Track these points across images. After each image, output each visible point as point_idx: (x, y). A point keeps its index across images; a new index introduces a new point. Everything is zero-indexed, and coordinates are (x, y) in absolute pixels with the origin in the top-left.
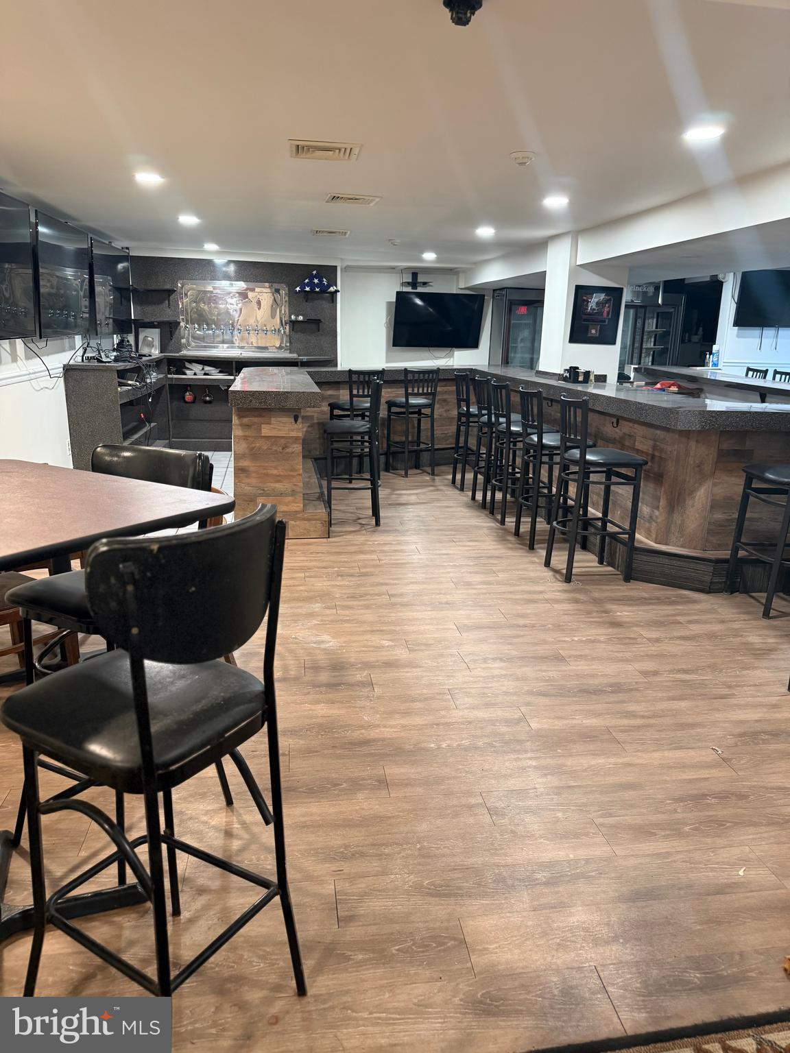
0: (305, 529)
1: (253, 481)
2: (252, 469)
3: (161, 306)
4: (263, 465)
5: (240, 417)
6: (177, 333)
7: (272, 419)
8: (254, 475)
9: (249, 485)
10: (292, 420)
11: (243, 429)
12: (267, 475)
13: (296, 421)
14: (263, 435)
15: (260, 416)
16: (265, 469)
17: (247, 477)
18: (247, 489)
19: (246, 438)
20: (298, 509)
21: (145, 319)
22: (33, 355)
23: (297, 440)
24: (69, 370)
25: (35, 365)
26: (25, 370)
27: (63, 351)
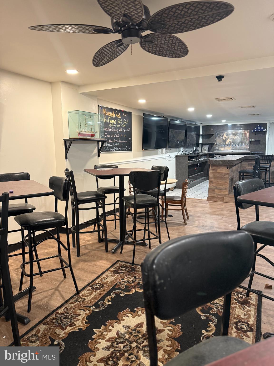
0: (229, 200)
1: (214, 185)
2: (214, 181)
3: (210, 139)
4: (217, 180)
5: (212, 167)
6: (213, 146)
7: (221, 168)
8: (215, 183)
9: (213, 186)
10: (227, 168)
11: (212, 171)
12: (218, 183)
13: (228, 168)
14: (218, 172)
15: (217, 167)
16: (217, 182)
17: (212, 183)
18: (212, 187)
19: (213, 173)
20: (227, 194)
21: (204, 143)
22: (166, 152)
23: (228, 174)
24: (177, 156)
25: (167, 155)
26: (164, 156)
27: (176, 151)
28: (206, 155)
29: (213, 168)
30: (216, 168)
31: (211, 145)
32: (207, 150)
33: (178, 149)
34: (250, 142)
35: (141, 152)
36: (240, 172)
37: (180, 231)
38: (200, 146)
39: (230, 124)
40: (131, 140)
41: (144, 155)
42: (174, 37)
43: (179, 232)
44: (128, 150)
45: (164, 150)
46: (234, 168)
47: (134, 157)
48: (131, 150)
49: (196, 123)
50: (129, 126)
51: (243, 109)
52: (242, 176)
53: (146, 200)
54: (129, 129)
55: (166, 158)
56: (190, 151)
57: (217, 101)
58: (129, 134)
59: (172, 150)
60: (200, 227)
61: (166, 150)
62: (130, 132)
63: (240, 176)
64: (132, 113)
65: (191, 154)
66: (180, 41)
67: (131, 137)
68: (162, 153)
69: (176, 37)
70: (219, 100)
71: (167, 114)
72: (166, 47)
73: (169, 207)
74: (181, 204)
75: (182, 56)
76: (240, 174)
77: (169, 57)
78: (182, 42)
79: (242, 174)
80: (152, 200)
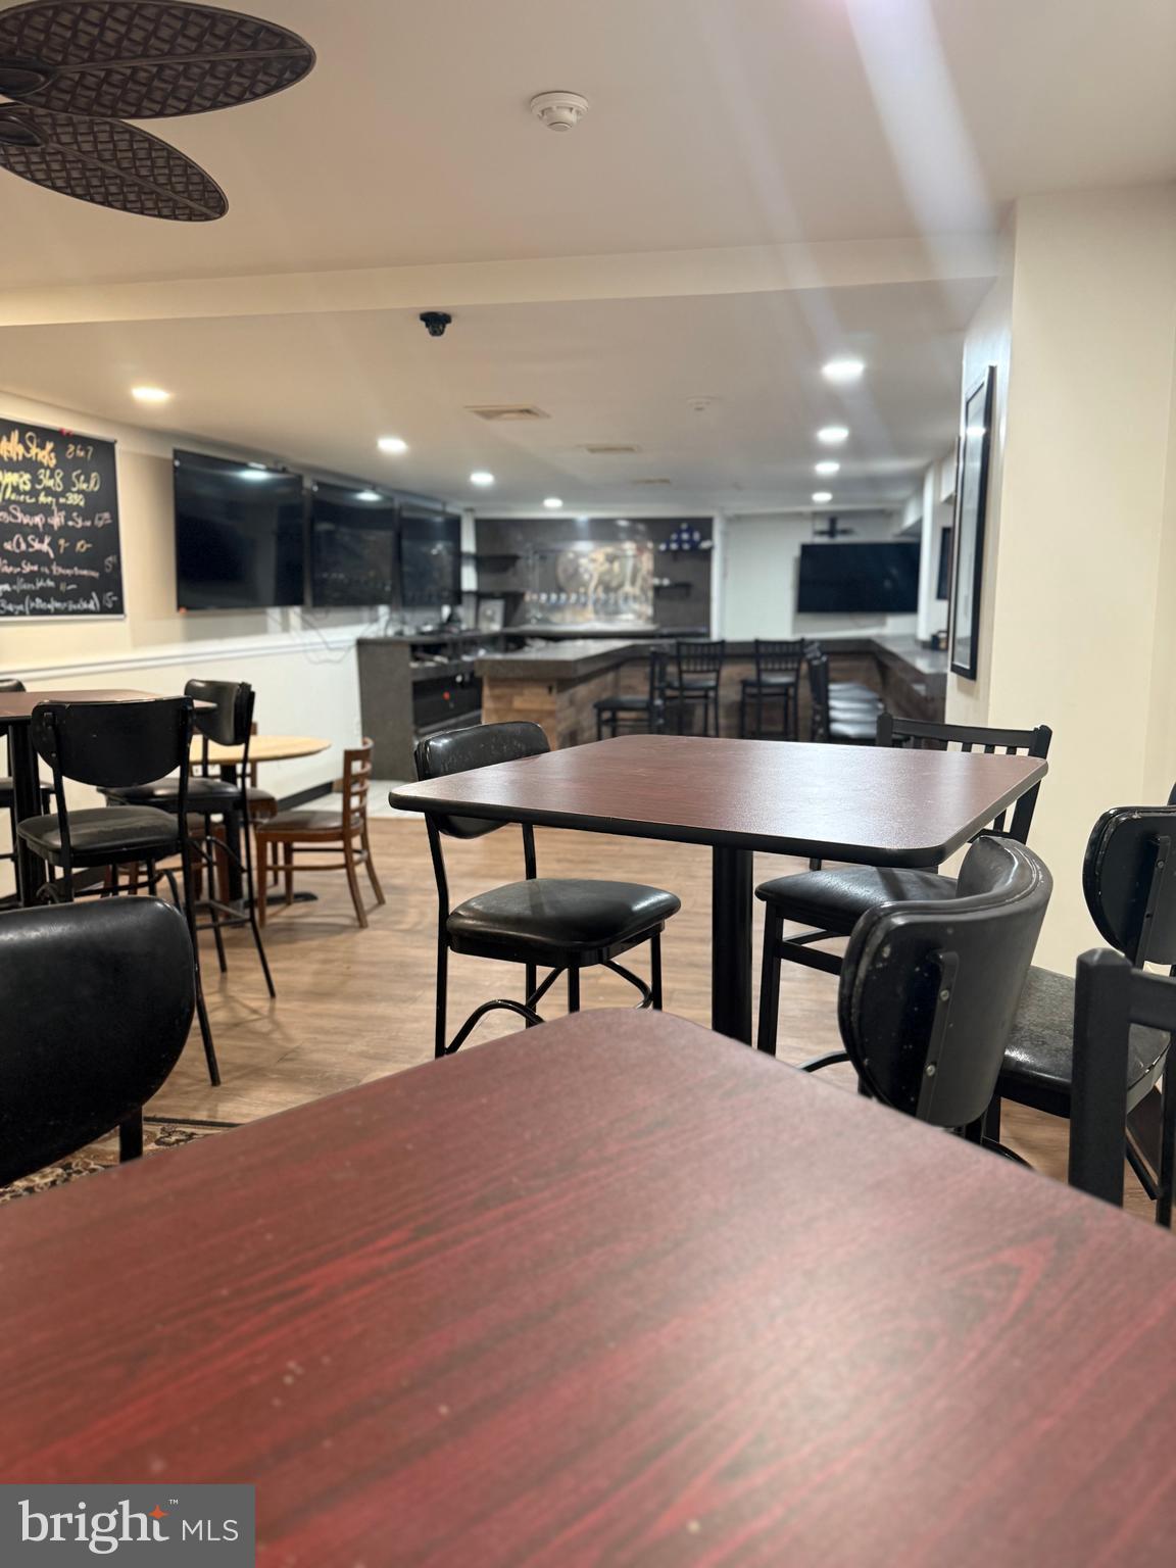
3: (505, 574)
6: (522, 605)
7: (525, 690)
10: (546, 691)
11: (493, 701)
13: (550, 692)
14: (515, 707)
15: (512, 687)
21: (486, 589)
22: (307, 625)
23: (551, 714)
24: (362, 644)
25: (312, 636)
26: (298, 641)
27: (359, 622)
28: (492, 641)
29: (498, 691)
30: (507, 691)
31: (513, 602)
32: (499, 617)
33: (365, 613)
34: (658, 589)
35: (177, 622)
36: (600, 707)
37: (330, 956)
38: (469, 602)
39: (582, 516)
40: (118, 567)
41: (191, 637)
42: (133, 132)
43: (325, 962)
44: (104, 610)
45: (295, 613)
46: (582, 691)
47: (137, 643)
48: (118, 608)
49: (444, 504)
50: (106, 499)
51: (598, 456)
52: (607, 722)
53: (122, 830)
54: (106, 515)
55: (309, 648)
56: (422, 623)
57: (482, 421)
58: (107, 541)
59: (336, 615)
60: (419, 932)
61: (308, 617)
62: (113, 530)
63: (600, 723)
64: (118, 448)
65: (423, 634)
66: (171, 154)
67: (117, 552)
68: (286, 627)
69: (145, 132)
70: (489, 414)
71: (298, 458)
72: (111, 169)
73: (299, 859)
74: (339, 844)
75: (208, 218)
76: (599, 715)
77: (146, 212)
78: (180, 158)
79: (606, 715)
80: (155, 827)
